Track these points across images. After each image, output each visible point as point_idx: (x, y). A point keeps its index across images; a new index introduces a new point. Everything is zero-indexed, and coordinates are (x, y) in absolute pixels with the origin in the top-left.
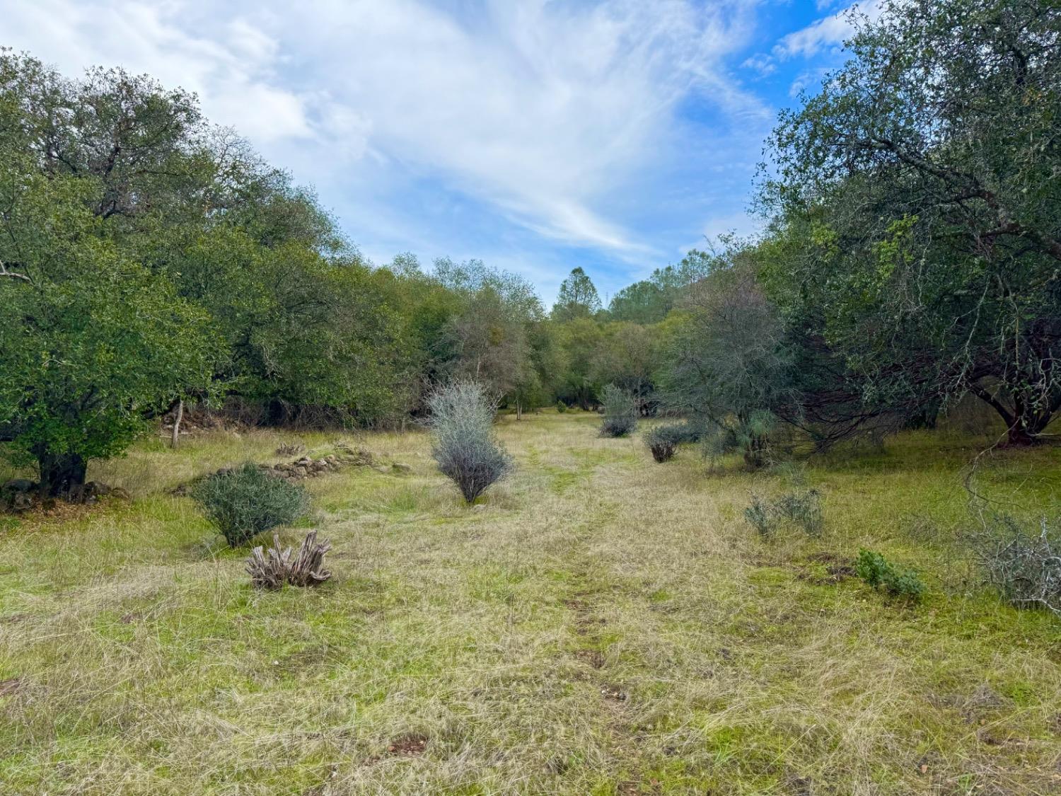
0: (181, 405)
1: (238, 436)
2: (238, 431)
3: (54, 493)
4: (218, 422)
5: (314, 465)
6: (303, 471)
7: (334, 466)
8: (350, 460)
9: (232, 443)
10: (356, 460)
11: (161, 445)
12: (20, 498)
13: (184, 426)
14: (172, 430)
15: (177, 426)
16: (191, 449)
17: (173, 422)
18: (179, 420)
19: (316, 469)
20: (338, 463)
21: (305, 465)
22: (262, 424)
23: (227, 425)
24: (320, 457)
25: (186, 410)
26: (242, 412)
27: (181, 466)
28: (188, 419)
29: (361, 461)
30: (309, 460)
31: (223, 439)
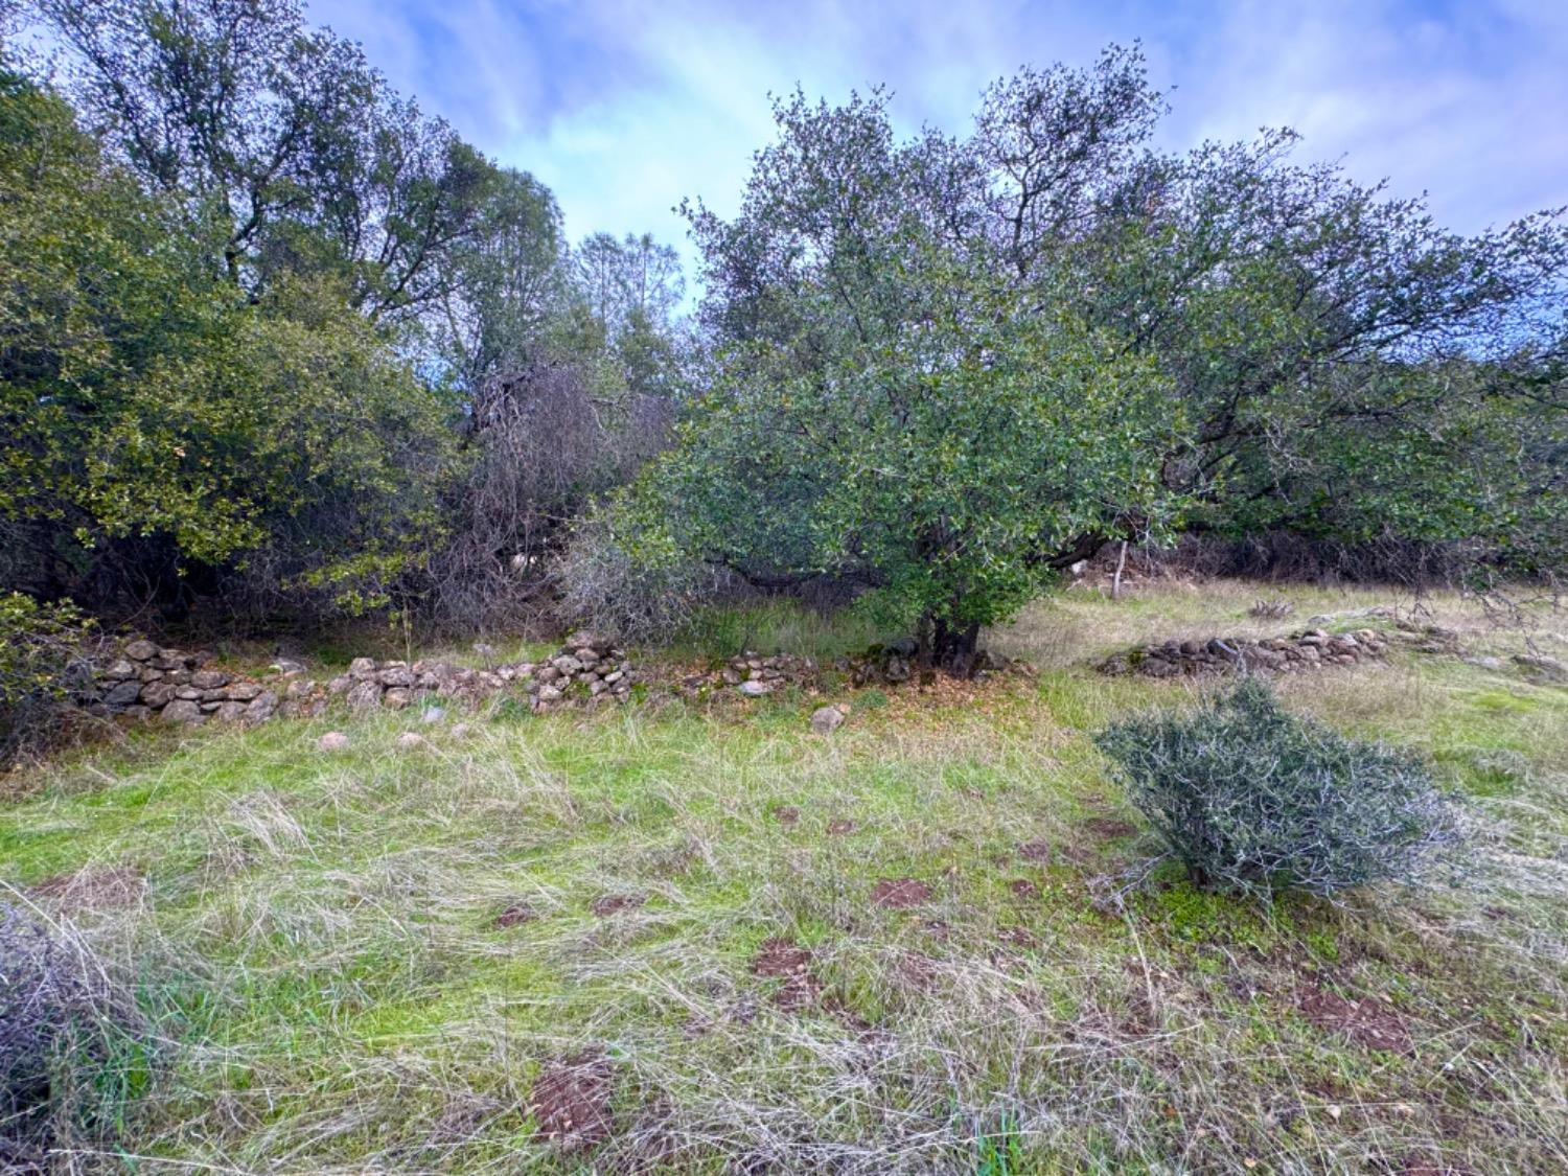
0: (1123, 551)
1: (1193, 587)
2: (1194, 581)
3: (937, 661)
4: (1168, 571)
5: (1331, 644)
6: (1312, 653)
7: (1374, 649)
8: (1407, 641)
9: (1185, 596)
10: (1421, 642)
11: (1100, 595)
12: (894, 666)
13: (1126, 574)
14: (1113, 579)
15: (1118, 575)
16: (1134, 602)
17: (1114, 571)
18: (1121, 567)
19: (1336, 652)
20: (1382, 644)
21: (1316, 645)
22: (1226, 573)
23: (1180, 574)
24: (1345, 630)
25: (1129, 557)
26: (1198, 558)
27: (1120, 624)
28: (1134, 567)
29: (1430, 644)
30: (1323, 636)
31: (1174, 591)
